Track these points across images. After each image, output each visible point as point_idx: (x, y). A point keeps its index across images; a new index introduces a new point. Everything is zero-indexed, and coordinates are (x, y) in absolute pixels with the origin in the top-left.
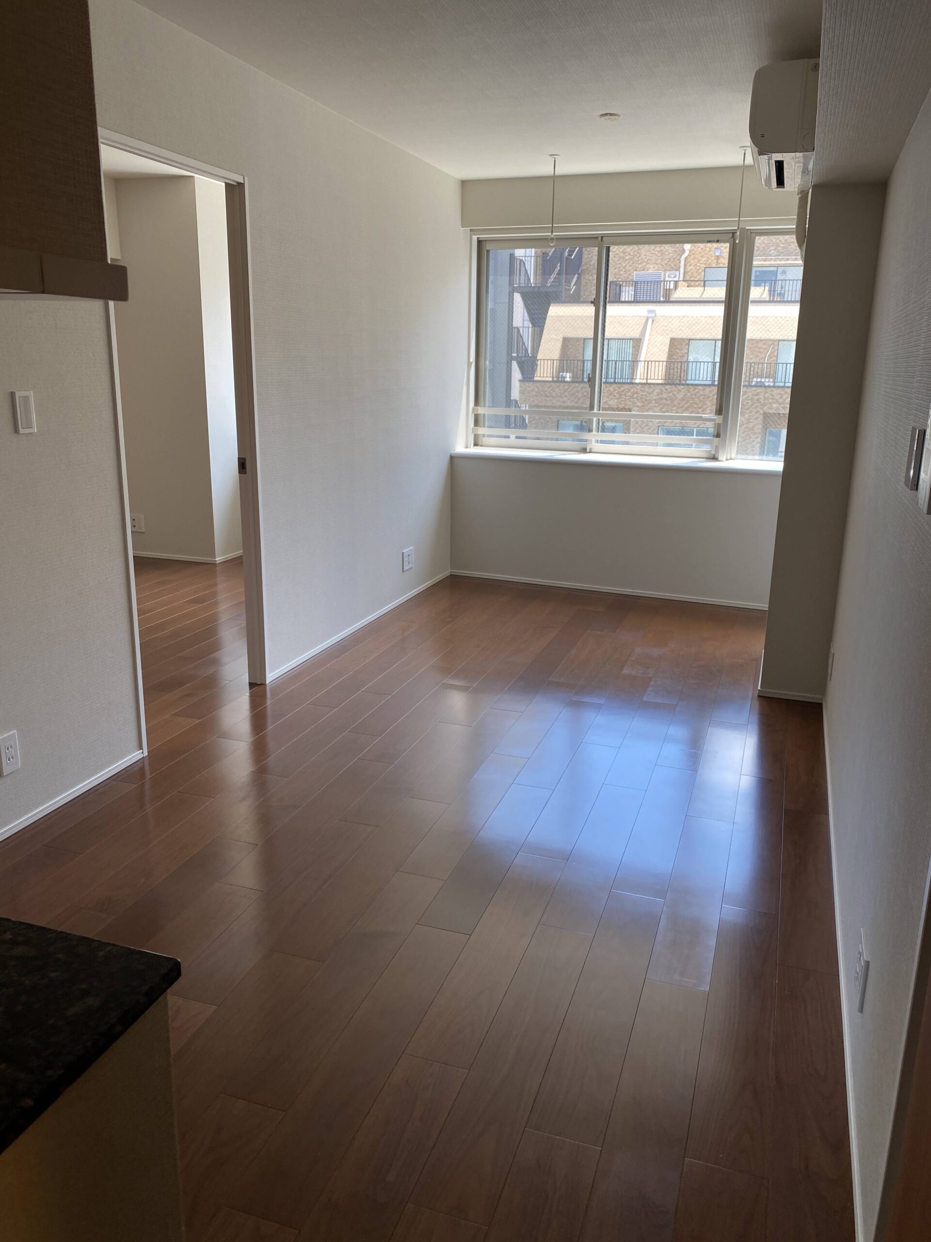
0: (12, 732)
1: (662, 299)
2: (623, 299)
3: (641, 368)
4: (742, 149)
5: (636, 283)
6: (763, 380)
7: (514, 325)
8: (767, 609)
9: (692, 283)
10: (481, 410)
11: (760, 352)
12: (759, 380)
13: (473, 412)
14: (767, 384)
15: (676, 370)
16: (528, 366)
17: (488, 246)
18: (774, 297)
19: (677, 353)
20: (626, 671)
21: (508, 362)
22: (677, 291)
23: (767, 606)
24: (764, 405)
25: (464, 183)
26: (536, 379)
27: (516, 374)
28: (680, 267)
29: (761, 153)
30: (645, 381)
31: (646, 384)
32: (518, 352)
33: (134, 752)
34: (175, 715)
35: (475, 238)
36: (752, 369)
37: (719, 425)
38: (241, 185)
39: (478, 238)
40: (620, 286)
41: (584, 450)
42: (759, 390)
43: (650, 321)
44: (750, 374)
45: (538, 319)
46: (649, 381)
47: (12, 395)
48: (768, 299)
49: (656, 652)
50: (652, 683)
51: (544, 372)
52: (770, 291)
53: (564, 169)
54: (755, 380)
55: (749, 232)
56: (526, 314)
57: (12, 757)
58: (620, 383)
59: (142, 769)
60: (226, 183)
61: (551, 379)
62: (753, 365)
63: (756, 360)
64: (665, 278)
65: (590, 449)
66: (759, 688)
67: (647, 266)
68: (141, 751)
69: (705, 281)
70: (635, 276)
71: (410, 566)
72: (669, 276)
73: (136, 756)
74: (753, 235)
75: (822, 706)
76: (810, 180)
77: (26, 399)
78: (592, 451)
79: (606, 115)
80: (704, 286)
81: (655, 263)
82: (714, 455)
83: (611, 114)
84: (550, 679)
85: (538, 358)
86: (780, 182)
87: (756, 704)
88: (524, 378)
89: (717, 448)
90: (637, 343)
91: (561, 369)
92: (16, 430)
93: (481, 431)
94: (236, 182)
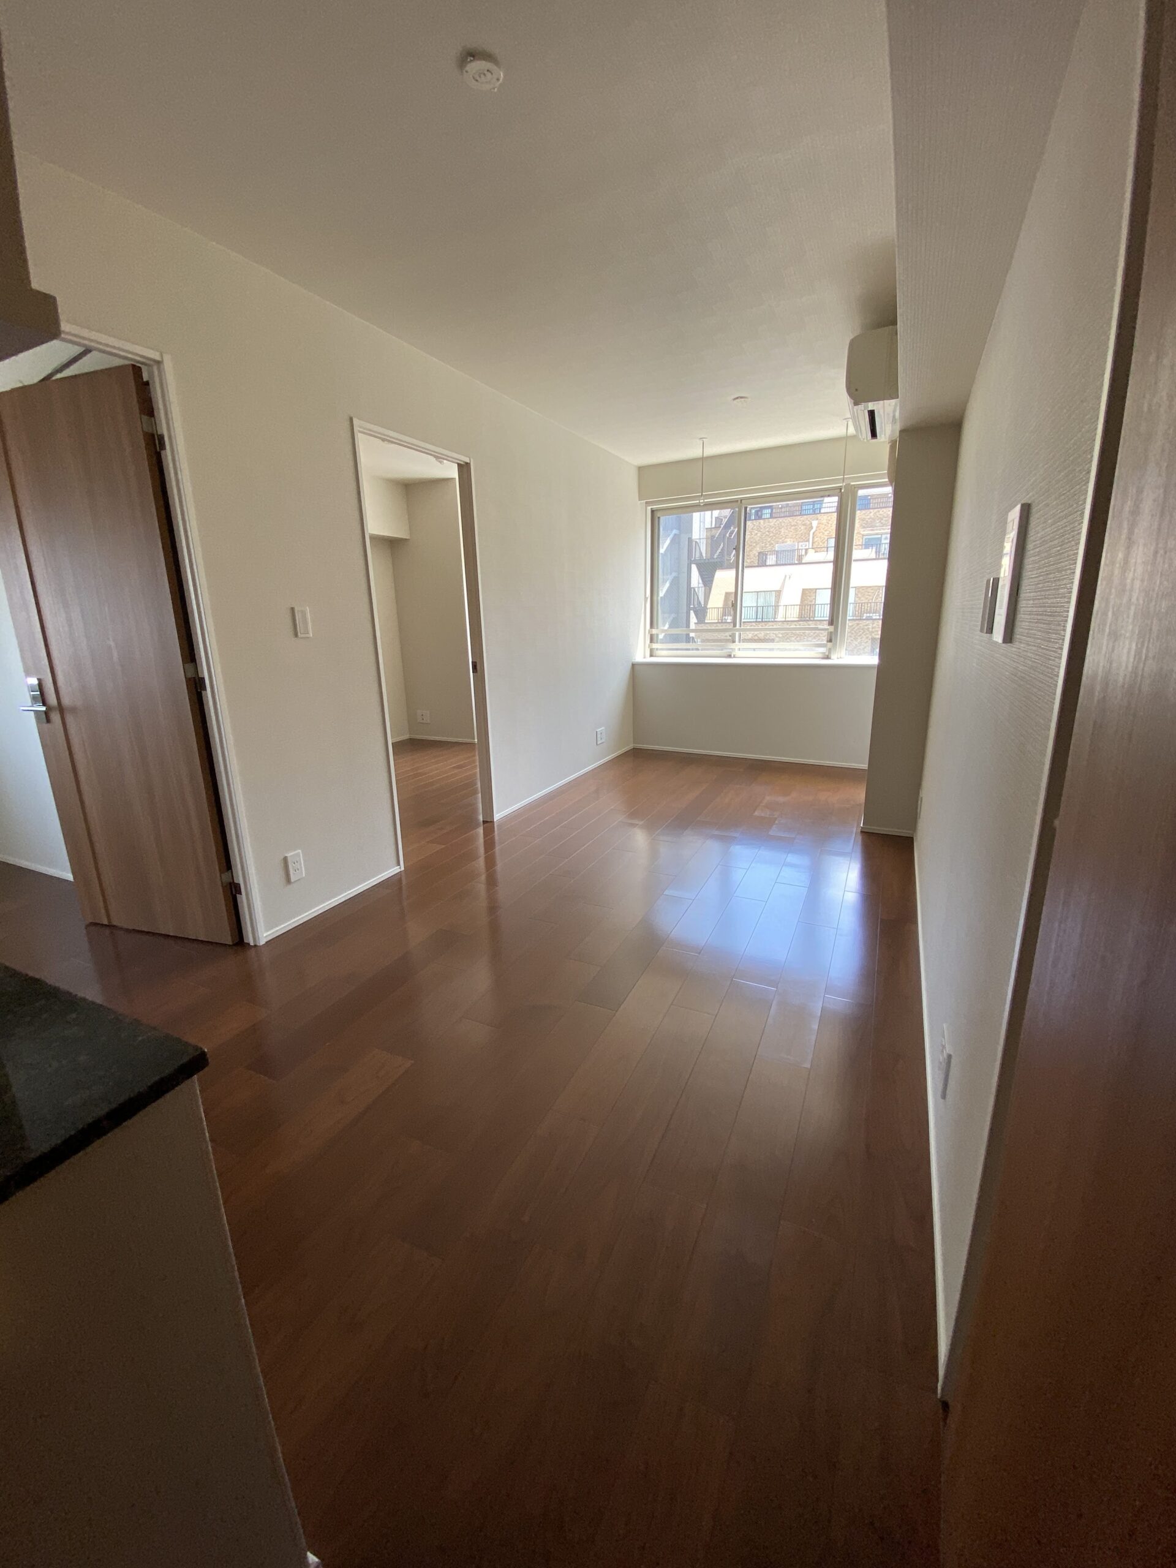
0: (296, 852)
1: (796, 562)
2: (768, 563)
3: (781, 610)
4: (844, 421)
5: (777, 553)
6: (871, 615)
7: (692, 586)
8: (867, 768)
9: (819, 550)
10: (654, 631)
11: (869, 596)
12: (868, 615)
13: (649, 632)
14: (874, 617)
15: (806, 611)
16: (701, 613)
17: (658, 514)
18: (879, 556)
19: (808, 599)
20: (756, 813)
21: (687, 611)
22: (807, 556)
23: (867, 766)
24: (873, 632)
25: (641, 469)
26: (706, 621)
27: (693, 619)
28: (809, 539)
29: (856, 403)
30: (784, 620)
31: (785, 621)
32: (693, 605)
33: (394, 867)
34: (428, 842)
35: (649, 508)
36: (863, 607)
37: (831, 632)
38: (468, 465)
39: (651, 509)
40: (766, 555)
41: (730, 656)
42: (868, 622)
43: (788, 577)
44: (861, 611)
45: (708, 581)
46: (787, 620)
47: (293, 609)
48: (875, 557)
49: (781, 799)
50: (777, 822)
51: (712, 616)
52: (876, 552)
53: (710, 451)
54: (865, 615)
55: (853, 488)
56: (701, 581)
57: (298, 869)
58: (766, 622)
59: (400, 880)
60: (458, 464)
61: (717, 621)
62: (863, 604)
63: (866, 601)
64: (798, 547)
65: (734, 655)
66: (862, 825)
67: (786, 540)
68: (399, 867)
69: (827, 548)
70: (777, 547)
71: (603, 740)
72: (802, 546)
73: (395, 870)
74: (856, 489)
75: (913, 840)
76: (898, 428)
77: (304, 613)
78: (736, 656)
79: (737, 398)
80: (827, 551)
81: (791, 538)
82: (828, 656)
83: (742, 397)
84: (699, 819)
85: (708, 607)
86: (874, 434)
87: (860, 838)
88: (698, 621)
89: (830, 650)
90: (778, 593)
91: (724, 614)
92: (296, 635)
93: (655, 646)
94: (464, 462)
